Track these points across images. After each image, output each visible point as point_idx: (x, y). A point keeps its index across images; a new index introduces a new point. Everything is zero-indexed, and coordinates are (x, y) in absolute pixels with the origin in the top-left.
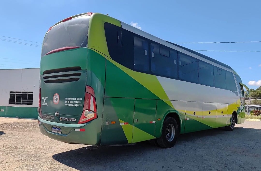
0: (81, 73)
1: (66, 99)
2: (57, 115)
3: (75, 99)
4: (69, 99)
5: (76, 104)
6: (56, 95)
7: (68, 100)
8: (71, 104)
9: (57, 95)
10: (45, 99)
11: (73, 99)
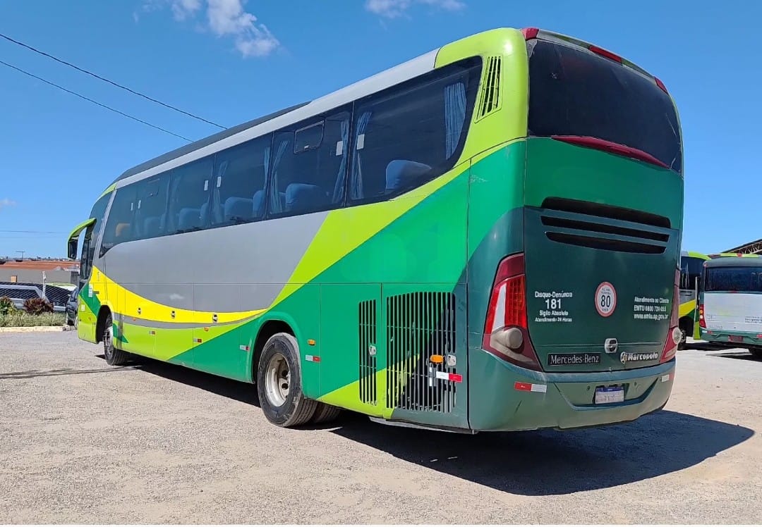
0: (668, 236)
1: (637, 300)
2: (611, 350)
3: (657, 301)
4: (644, 300)
5: (658, 313)
6: (603, 287)
7: (641, 303)
8: (648, 312)
9: (609, 288)
10: (557, 299)
11: (652, 300)
